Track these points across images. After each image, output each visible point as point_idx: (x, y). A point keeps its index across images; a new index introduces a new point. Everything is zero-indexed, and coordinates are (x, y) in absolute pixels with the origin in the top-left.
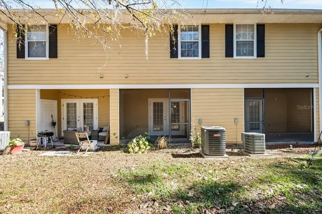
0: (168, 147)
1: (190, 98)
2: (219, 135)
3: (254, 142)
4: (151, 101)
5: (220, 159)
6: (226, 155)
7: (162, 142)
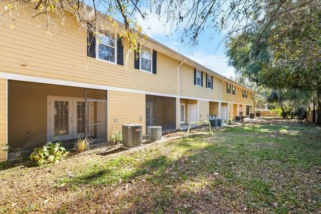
0: (91, 148)
1: (107, 99)
2: (139, 130)
3: (157, 133)
4: (51, 100)
5: (139, 148)
6: (142, 145)
7: (83, 144)
